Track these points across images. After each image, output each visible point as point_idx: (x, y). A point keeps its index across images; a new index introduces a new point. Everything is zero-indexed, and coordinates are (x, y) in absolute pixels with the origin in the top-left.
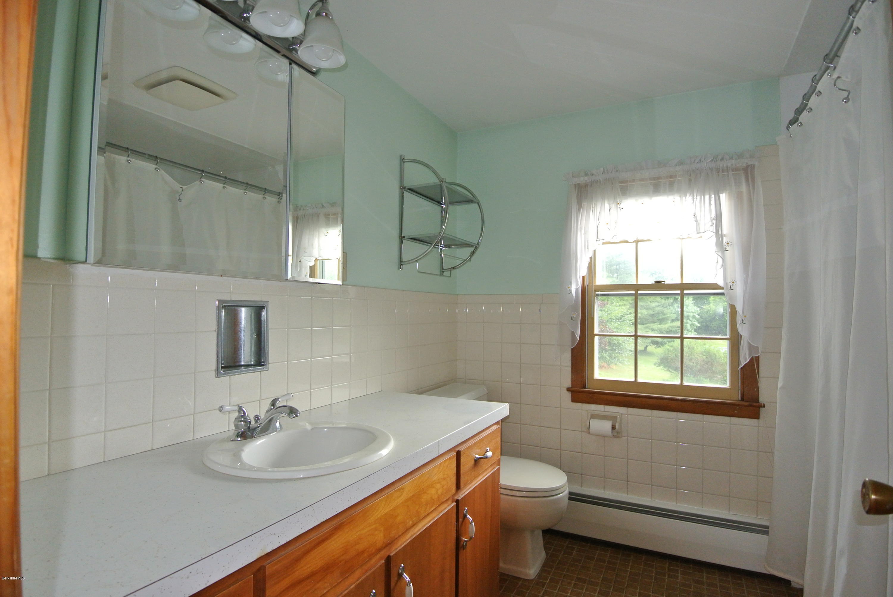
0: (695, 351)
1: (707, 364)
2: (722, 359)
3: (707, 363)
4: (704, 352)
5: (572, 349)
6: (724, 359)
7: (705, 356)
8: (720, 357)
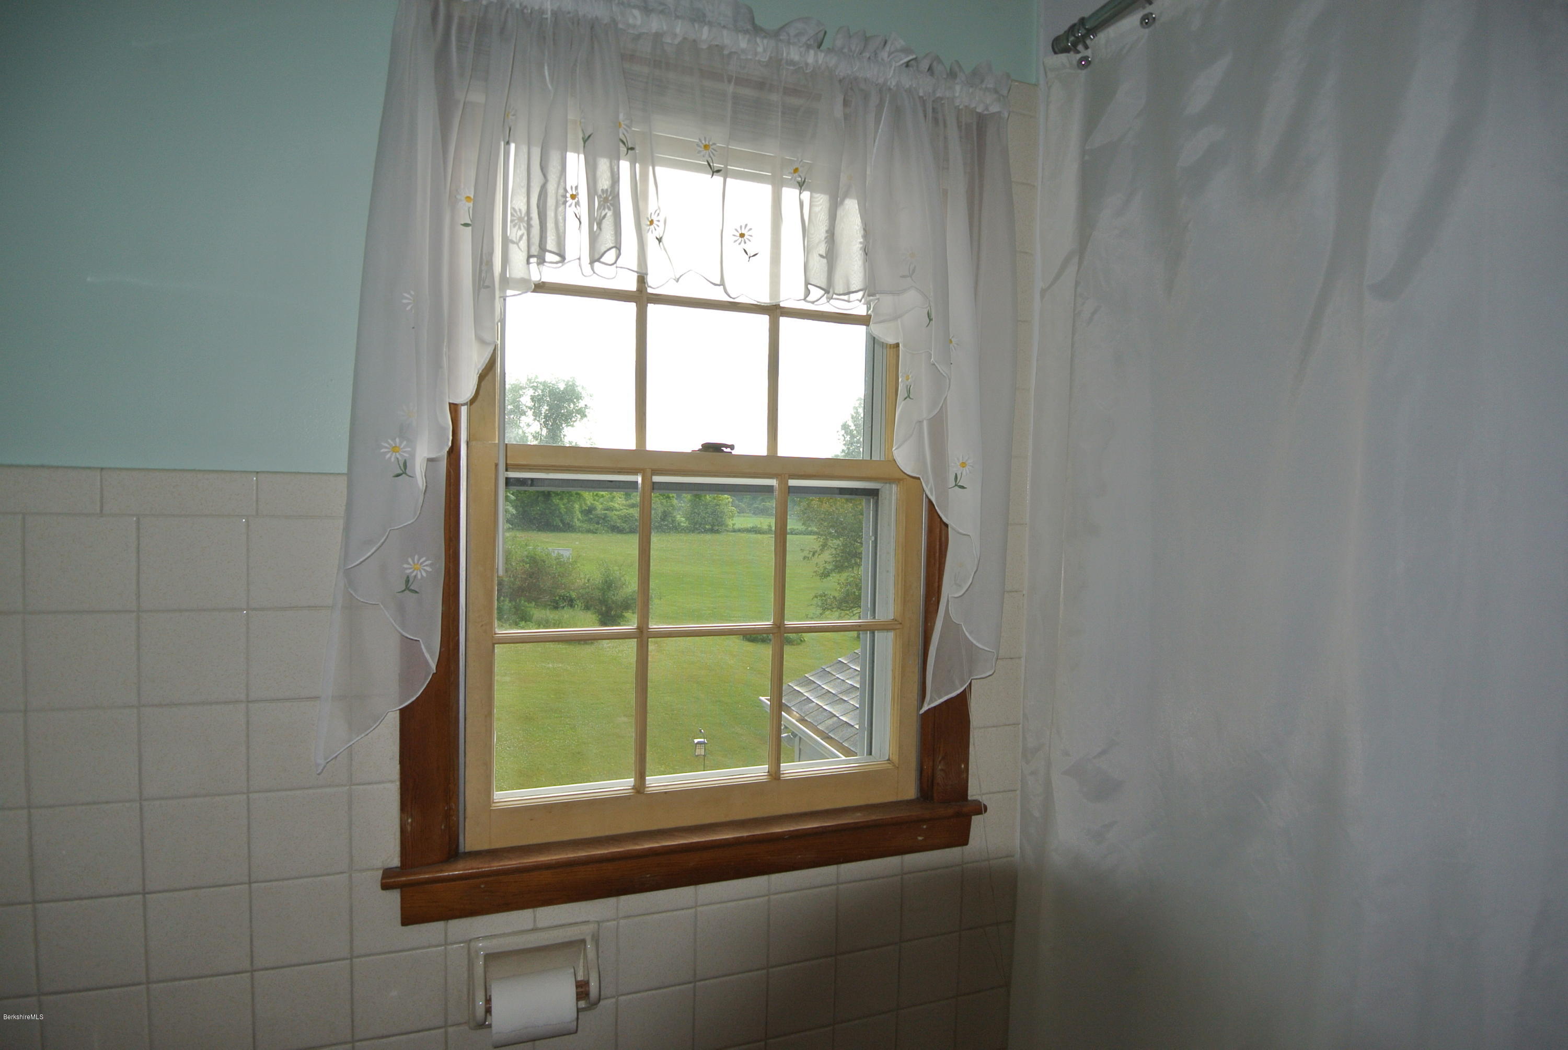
0: (513, 555)
1: (531, 577)
2: (554, 567)
3: (531, 575)
4: (527, 557)
5: (403, 712)
6: (556, 568)
7: (528, 565)
8: (551, 565)
